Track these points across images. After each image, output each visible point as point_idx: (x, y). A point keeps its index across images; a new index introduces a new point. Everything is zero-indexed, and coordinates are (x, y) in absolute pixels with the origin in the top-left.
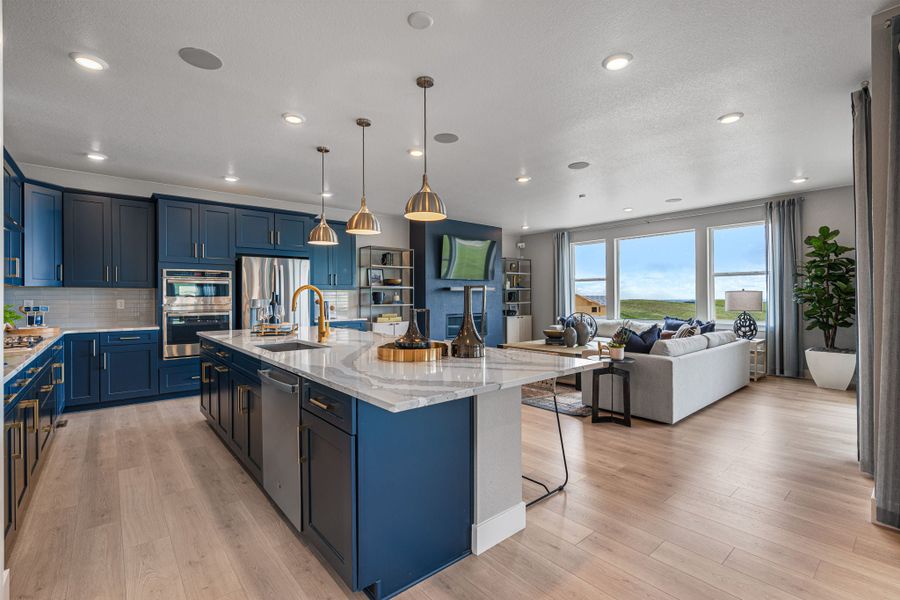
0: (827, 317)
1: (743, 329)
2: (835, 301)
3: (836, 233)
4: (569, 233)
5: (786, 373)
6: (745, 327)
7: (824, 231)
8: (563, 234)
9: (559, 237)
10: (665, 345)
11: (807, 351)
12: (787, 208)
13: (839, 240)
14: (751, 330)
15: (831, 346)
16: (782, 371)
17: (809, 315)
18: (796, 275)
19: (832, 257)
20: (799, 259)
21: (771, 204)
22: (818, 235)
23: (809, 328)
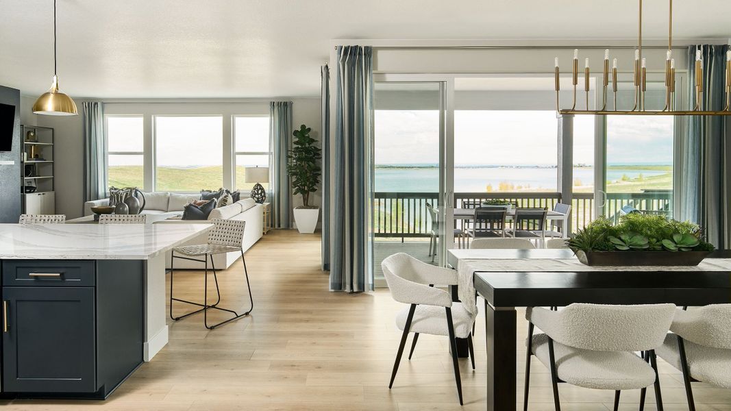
0: (304, 185)
1: (257, 196)
2: (308, 175)
3: (309, 129)
4: (103, 104)
5: (282, 226)
6: (258, 194)
7: (303, 127)
8: (96, 104)
9: (91, 107)
10: (219, 212)
11: (294, 210)
12: (283, 108)
13: (310, 135)
14: (262, 197)
15: (306, 205)
16: (279, 226)
17: (295, 184)
18: (288, 157)
19: (307, 145)
20: (289, 145)
21: (274, 103)
22: (300, 130)
23: (295, 194)
